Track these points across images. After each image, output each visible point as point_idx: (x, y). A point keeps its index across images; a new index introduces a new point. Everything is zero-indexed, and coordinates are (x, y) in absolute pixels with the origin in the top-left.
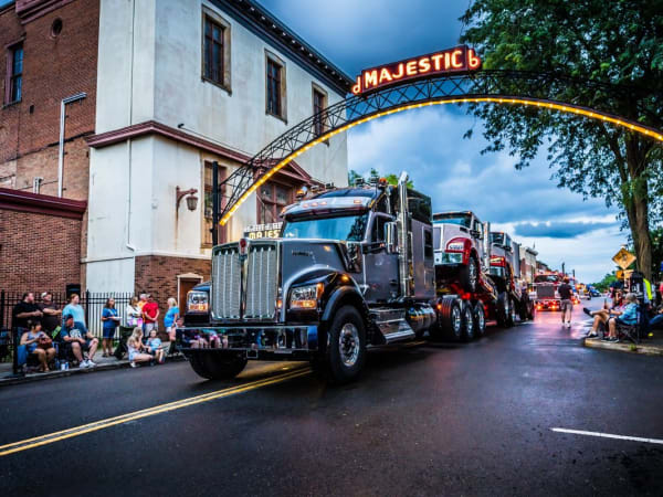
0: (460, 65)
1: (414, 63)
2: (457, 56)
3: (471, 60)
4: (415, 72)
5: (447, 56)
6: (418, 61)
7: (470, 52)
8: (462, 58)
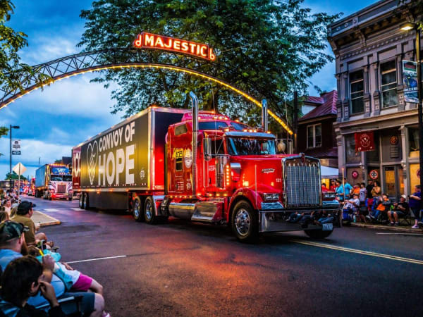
0: (205, 55)
1: (179, 42)
2: (204, 49)
3: (211, 55)
4: (179, 48)
5: (198, 47)
6: (181, 42)
7: (211, 50)
8: (206, 52)
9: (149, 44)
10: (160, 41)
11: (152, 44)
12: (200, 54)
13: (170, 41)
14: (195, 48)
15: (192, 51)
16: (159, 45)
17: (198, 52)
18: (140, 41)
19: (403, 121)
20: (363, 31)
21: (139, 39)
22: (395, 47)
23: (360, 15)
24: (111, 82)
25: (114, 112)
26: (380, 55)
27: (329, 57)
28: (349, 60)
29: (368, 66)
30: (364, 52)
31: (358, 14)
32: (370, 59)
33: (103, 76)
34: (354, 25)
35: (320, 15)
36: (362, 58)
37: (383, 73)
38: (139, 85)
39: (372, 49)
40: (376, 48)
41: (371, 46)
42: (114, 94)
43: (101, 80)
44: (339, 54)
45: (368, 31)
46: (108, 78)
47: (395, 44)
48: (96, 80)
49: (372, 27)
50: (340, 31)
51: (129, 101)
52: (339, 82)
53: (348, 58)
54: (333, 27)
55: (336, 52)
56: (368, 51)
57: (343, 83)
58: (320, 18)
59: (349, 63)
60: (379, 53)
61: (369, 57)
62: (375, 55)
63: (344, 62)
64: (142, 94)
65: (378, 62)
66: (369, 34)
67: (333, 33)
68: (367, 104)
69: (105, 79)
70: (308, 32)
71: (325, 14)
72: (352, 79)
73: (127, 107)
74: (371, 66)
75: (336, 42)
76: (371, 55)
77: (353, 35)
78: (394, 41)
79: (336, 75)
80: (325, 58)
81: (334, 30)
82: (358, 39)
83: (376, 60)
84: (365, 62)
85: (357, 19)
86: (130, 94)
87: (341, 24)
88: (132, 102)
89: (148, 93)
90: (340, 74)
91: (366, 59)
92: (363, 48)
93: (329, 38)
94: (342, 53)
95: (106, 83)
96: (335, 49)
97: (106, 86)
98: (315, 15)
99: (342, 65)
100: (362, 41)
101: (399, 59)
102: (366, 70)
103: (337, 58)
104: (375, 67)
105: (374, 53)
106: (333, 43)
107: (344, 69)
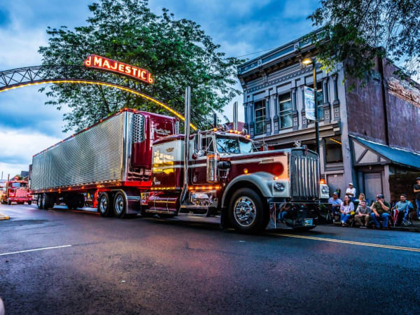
5: (139, 71)
6: (125, 66)
7: (150, 75)
8: (145, 75)
9: (97, 65)
10: (107, 63)
11: (100, 65)
12: (140, 77)
13: (116, 64)
14: (137, 72)
15: (134, 73)
16: (106, 67)
17: (139, 75)
18: (90, 62)
19: (297, 138)
20: (266, 70)
21: (88, 60)
22: (290, 82)
23: (264, 58)
24: (63, 105)
25: (65, 131)
26: (278, 89)
27: (237, 91)
28: (254, 93)
29: (269, 97)
30: (265, 87)
31: (262, 57)
32: (271, 91)
33: (56, 99)
34: (259, 66)
35: (232, 58)
36: (264, 91)
37: (281, 102)
38: (87, 110)
39: (272, 84)
40: (275, 83)
41: (271, 82)
42: (65, 117)
43: (55, 103)
44: (246, 88)
45: (269, 70)
46: (61, 101)
47: (290, 80)
48: (50, 103)
49: (272, 67)
50: (247, 70)
51: (77, 123)
52: (246, 109)
53: (253, 91)
54: (242, 68)
55: (244, 87)
56: (269, 85)
57: (249, 110)
58: (232, 61)
59: (254, 95)
60: (277, 87)
61: (269, 90)
62: (275, 89)
63: (251, 94)
64: (89, 119)
65: (277, 94)
66: (270, 73)
67: (242, 71)
68: (268, 126)
69: (58, 102)
70: (222, 72)
71: (235, 59)
72: (256, 107)
73: (76, 127)
74: (271, 97)
75: (245, 79)
76: (272, 89)
77: (257, 73)
78: (290, 78)
79: (244, 104)
80: (234, 92)
81: (243, 70)
82: (261, 76)
83: (275, 92)
84: (267, 94)
85: (261, 61)
86: (79, 116)
87: (249, 64)
88: (80, 124)
89: (93, 117)
90: (247, 103)
91: (267, 91)
92: (265, 83)
93: (239, 76)
94: (249, 86)
95: (59, 106)
96: (243, 84)
97: (59, 108)
98: (228, 59)
99: (248, 97)
100: (265, 78)
101: (294, 91)
102: (267, 100)
103: (245, 91)
104: (275, 98)
105: (274, 87)
106: (242, 80)
107: (250, 99)
